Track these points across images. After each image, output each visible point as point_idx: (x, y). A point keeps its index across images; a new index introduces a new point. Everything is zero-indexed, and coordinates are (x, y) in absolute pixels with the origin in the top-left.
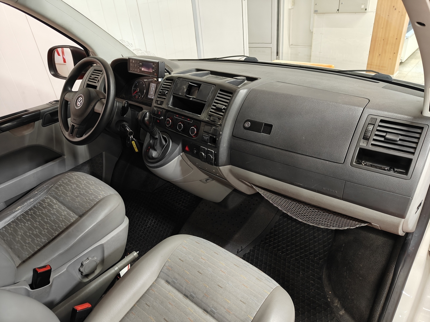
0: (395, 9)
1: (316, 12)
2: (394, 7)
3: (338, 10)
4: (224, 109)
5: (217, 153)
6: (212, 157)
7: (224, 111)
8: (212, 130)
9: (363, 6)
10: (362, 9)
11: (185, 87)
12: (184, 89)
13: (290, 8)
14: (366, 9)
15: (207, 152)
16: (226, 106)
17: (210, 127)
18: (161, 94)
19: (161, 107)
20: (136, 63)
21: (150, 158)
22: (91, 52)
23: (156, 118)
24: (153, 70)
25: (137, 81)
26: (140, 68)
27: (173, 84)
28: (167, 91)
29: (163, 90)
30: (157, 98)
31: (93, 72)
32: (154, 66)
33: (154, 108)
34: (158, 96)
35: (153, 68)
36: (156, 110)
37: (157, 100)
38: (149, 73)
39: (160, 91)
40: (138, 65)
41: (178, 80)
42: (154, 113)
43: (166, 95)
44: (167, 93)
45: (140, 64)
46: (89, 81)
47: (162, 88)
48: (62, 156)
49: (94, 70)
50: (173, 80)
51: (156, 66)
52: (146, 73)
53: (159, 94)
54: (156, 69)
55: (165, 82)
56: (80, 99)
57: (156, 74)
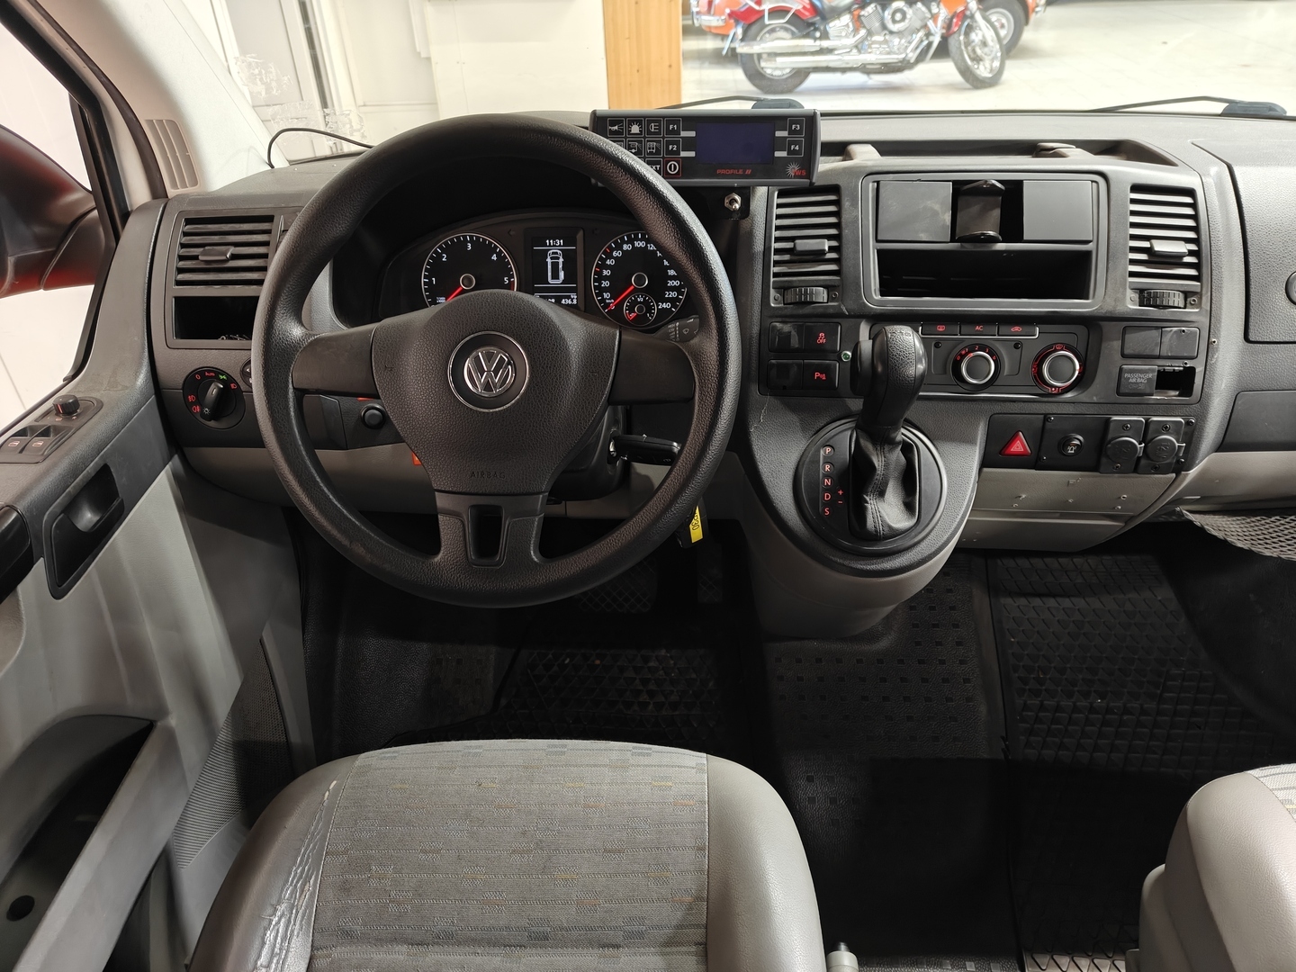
4: (1191, 253)
5: (1197, 421)
6: (1177, 444)
7: (1188, 259)
8: (1166, 339)
11: (937, 207)
12: (935, 214)
15: (1146, 432)
16: (1187, 240)
17: (1156, 333)
18: (787, 257)
19: (831, 311)
20: (650, 133)
21: (875, 537)
22: (150, 122)
23: (799, 365)
24: (778, 154)
25: (446, 243)
26: (683, 154)
27: (854, 204)
28: (829, 237)
29: (792, 239)
30: (772, 280)
31: (185, 234)
32: (784, 134)
33: (775, 327)
34: (776, 269)
35: (781, 143)
36: (793, 333)
37: (782, 289)
38: (748, 172)
39: (775, 245)
40: (669, 143)
41: (873, 186)
42: (783, 348)
43: (833, 255)
44: (831, 249)
45: (684, 134)
46: (179, 283)
47: (778, 234)
48: (155, 721)
49: (188, 222)
50: (835, 189)
51: (799, 132)
52: (723, 171)
53: (777, 263)
54: (797, 148)
55: (779, 206)
56: (489, 357)
57: (797, 169)
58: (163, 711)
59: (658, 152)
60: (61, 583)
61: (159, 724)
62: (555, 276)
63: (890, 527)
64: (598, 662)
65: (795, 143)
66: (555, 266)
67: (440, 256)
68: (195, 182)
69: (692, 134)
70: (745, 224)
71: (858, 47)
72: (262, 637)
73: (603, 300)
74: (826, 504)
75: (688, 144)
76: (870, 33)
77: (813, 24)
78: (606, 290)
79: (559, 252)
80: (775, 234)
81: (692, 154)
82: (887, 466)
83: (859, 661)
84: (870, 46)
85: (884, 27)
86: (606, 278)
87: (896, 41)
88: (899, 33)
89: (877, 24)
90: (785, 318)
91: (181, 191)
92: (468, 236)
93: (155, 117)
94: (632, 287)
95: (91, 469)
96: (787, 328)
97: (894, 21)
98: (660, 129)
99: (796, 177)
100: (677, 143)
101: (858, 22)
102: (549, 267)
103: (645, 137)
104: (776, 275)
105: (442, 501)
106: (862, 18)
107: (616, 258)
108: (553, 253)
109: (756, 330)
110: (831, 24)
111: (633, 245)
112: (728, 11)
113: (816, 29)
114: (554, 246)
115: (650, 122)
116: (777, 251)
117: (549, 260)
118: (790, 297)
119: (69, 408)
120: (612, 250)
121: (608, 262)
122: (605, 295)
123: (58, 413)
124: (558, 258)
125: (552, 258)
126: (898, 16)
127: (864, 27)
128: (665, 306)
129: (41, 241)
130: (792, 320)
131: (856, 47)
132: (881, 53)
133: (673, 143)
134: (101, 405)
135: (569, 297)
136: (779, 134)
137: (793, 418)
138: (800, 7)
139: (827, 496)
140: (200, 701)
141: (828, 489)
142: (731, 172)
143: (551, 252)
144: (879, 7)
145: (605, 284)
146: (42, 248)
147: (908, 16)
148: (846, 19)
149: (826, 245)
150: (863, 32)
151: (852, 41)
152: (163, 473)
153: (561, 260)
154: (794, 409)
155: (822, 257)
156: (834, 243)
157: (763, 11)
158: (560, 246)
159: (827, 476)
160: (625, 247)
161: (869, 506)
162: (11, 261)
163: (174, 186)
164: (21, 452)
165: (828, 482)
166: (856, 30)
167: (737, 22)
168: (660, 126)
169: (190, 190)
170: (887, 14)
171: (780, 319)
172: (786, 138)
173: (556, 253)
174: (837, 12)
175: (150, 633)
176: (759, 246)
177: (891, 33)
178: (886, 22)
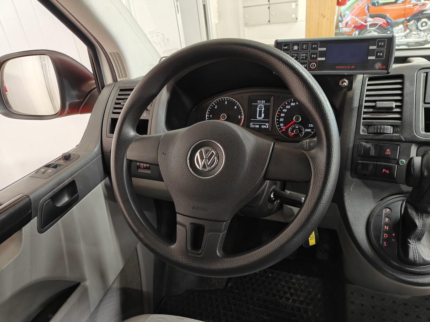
0: (324, 17)
1: (246, 25)
2: (322, 15)
3: (269, 21)
9: (293, 16)
10: (293, 18)
13: (217, 22)
14: (297, 19)
18: (371, 110)
19: (395, 138)
20: (303, 49)
21: (414, 264)
22: (110, 53)
23: (373, 164)
24: (370, 58)
25: (217, 101)
26: (319, 59)
27: (412, 84)
28: (396, 101)
29: (375, 101)
30: (362, 121)
31: (119, 95)
32: (375, 47)
33: (362, 144)
34: (365, 116)
35: (372, 53)
36: (372, 148)
37: (368, 126)
38: (353, 67)
39: (365, 104)
40: (312, 54)
41: (424, 75)
42: (366, 155)
43: (398, 110)
44: (397, 107)
45: (320, 49)
46: (114, 113)
47: (367, 98)
48: (81, 283)
49: (121, 90)
50: (401, 77)
51: (383, 46)
52: (339, 67)
53: (365, 113)
54: (381, 54)
55: (368, 85)
56: (207, 152)
57: (380, 65)
58: (84, 280)
59: (306, 58)
60: (43, 227)
61: (82, 284)
62: (260, 116)
63: (423, 259)
64: (270, 275)
65: (380, 52)
66: (260, 111)
67: (214, 106)
68: (126, 76)
69: (324, 49)
70: (350, 93)
71: (406, 36)
72: (136, 248)
73: (280, 127)
74: (384, 240)
75: (322, 54)
76: (411, 31)
77: (387, 29)
78: (282, 122)
79: (262, 105)
80: (365, 98)
81: (324, 59)
82: (424, 225)
83: (394, 302)
84: (411, 36)
85: (417, 28)
86: (282, 117)
87: (422, 33)
88: (424, 31)
89: (414, 28)
90: (367, 140)
91: (122, 79)
92: (226, 98)
93: (112, 52)
94: (293, 122)
95: (66, 182)
96: (368, 145)
97: (422, 26)
98: (308, 47)
99: (379, 69)
100: (316, 54)
101: (406, 27)
102: (258, 112)
103: (300, 52)
104: (364, 119)
105: (179, 218)
106: (408, 26)
107: (288, 109)
108: (260, 106)
109: (351, 145)
110: (395, 28)
111: (296, 103)
112: (353, 26)
113: (388, 31)
114: (261, 103)
115: (303, 44)
116: (366, 107)
117: (258, 109)
118: (371, 130)
119: (67, 157)
120: (286, 105)
121: (284, 110)
122: (281, 125)
123: (63, 160)
124: (262, 108)
125: (259, 108)
126: (424, 24)
127: (409, 29)
128: (308, 130)
129: (78, 97)
130: (371, 141)
131: (405, 36)
132: (415, 38)
133: (314, 54)
134: (79, 157)
135: (265, 125)
136: (371, 48)
137: (369, 191)
138: (382, 23)
139: (386, 236)
140: (102, 275)
141: (386, 232)
142: (343, 67)
143: (259, 105)
144: (416, 22)
145: (282, 120)
146: (79, 99)
147: (428, 24)
148: (401, 26)
149: (394, 104)
150: (408, 31)
151: (403, 34)
152: (100, 184)
153: (263, 109)
154: (369, 186)
155: (391, 111)
156: (399, 104)
157: (367, 25)
158: (263, 103)
159: (386, 224)
160: (292, 104)
161: (411, 246)
162: (67, 104)
163: (120, 78)
164: (43, 174)
165: (387, 228)
166: (405, 30)
167: (356, 30)
168: (308, 46)
169: (124, 79)
170: (419, 24)
171: (365, 141)
172: (375, 49)
173: (262, 106)
174: (397, 24)
175: (83, 248)
176: (356, 104)
177: (420, 30)
178: (418, 27)
